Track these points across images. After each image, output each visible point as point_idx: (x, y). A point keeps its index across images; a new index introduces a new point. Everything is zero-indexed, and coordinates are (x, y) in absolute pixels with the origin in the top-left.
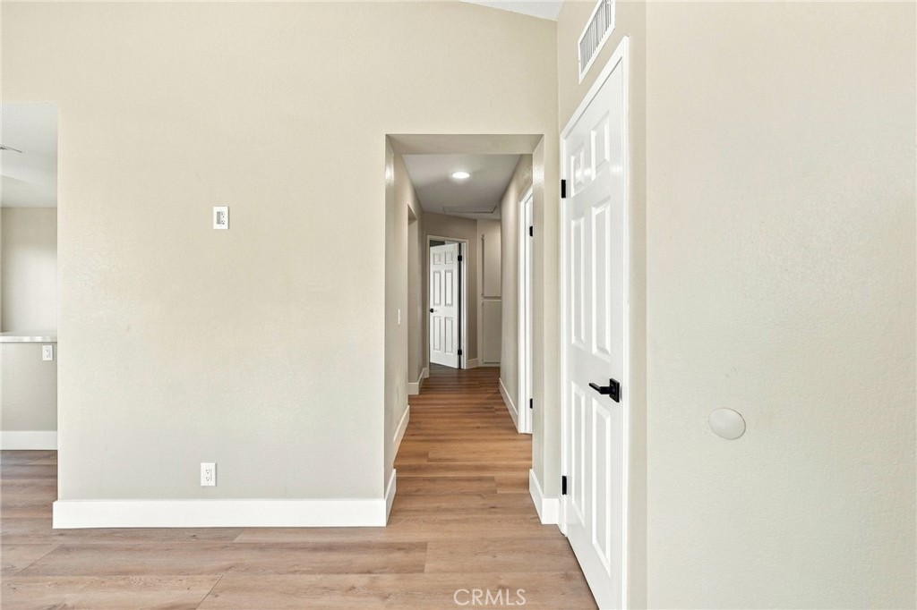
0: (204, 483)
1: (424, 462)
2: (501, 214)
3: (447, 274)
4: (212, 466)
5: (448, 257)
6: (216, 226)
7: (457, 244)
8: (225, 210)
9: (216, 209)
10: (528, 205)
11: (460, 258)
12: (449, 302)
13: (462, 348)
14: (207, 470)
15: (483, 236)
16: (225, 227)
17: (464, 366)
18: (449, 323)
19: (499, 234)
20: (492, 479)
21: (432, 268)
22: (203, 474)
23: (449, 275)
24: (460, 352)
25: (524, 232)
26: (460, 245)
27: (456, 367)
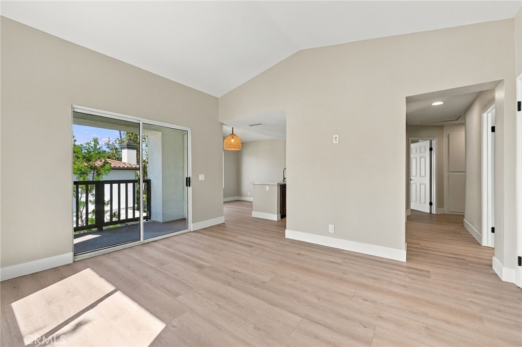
0: (330, 231)
1: (419, 246)
2: (465, 121)
3: (422, 159)
4: (333, 226)
5: (422, 149)
6: (334, 142)
7: (428, 142)
8: (337, 136)
9: (334, 136)
10: (490, 115)
11: (431, 149)
12: (423, 174)
13: (432, 202)
14: (331, 228)
15: (448, 135)
16: (338, 142)
17: (434, 212)
18: (423, 187)
19: (464, 132)
20: (465, 260)
21: (412, 156)
22: (330, 229)
23: (423, 160)
24: (431, 204)
25: (487, 130)
26: (431, 141)
27: (428, 211)
